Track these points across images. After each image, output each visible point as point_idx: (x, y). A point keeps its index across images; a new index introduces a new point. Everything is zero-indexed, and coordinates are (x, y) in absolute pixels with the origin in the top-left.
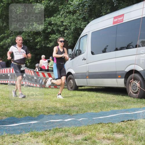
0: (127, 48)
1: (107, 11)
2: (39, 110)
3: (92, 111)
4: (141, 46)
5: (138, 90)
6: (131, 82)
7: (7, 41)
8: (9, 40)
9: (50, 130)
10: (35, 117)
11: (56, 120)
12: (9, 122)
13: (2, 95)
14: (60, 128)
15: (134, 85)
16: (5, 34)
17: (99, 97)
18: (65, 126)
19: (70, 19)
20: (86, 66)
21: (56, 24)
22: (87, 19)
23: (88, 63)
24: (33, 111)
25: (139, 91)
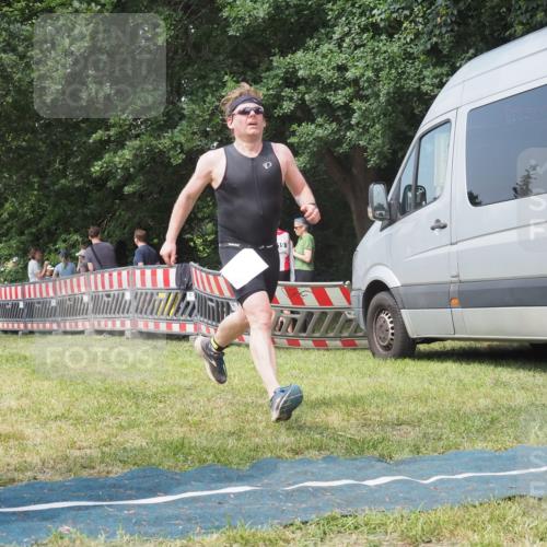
1: (531, 17)
2: (257, 440)
3: (479, 445)
7: (117, 159)
8: (126, 152)
9: (305, 523)
10: (241, 467)
11: (327, 481)
12: (139, 489)
13: (103, 381)
14: (345, 513)
16: (108, 129)
17: (505, 385)
18: (367, 508)
19: (375, 53)
20: (449, 253)
21: (317, 79)
22: (445, 52)
23: (456, 243)
24: (231, 442)
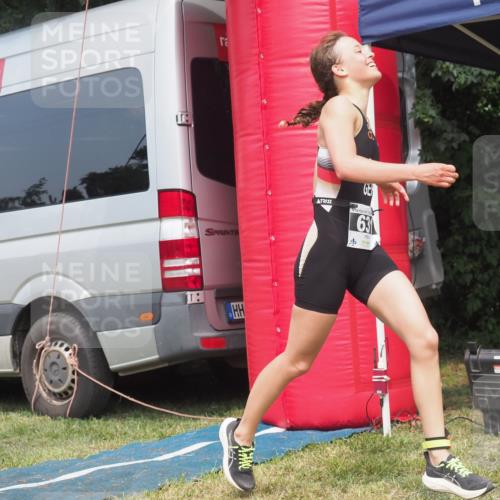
0: (29, 200)
4: (85, 193)
5: (73, 381)
6: (42, 348)
15: (53, 363)
25: (75, 387)
